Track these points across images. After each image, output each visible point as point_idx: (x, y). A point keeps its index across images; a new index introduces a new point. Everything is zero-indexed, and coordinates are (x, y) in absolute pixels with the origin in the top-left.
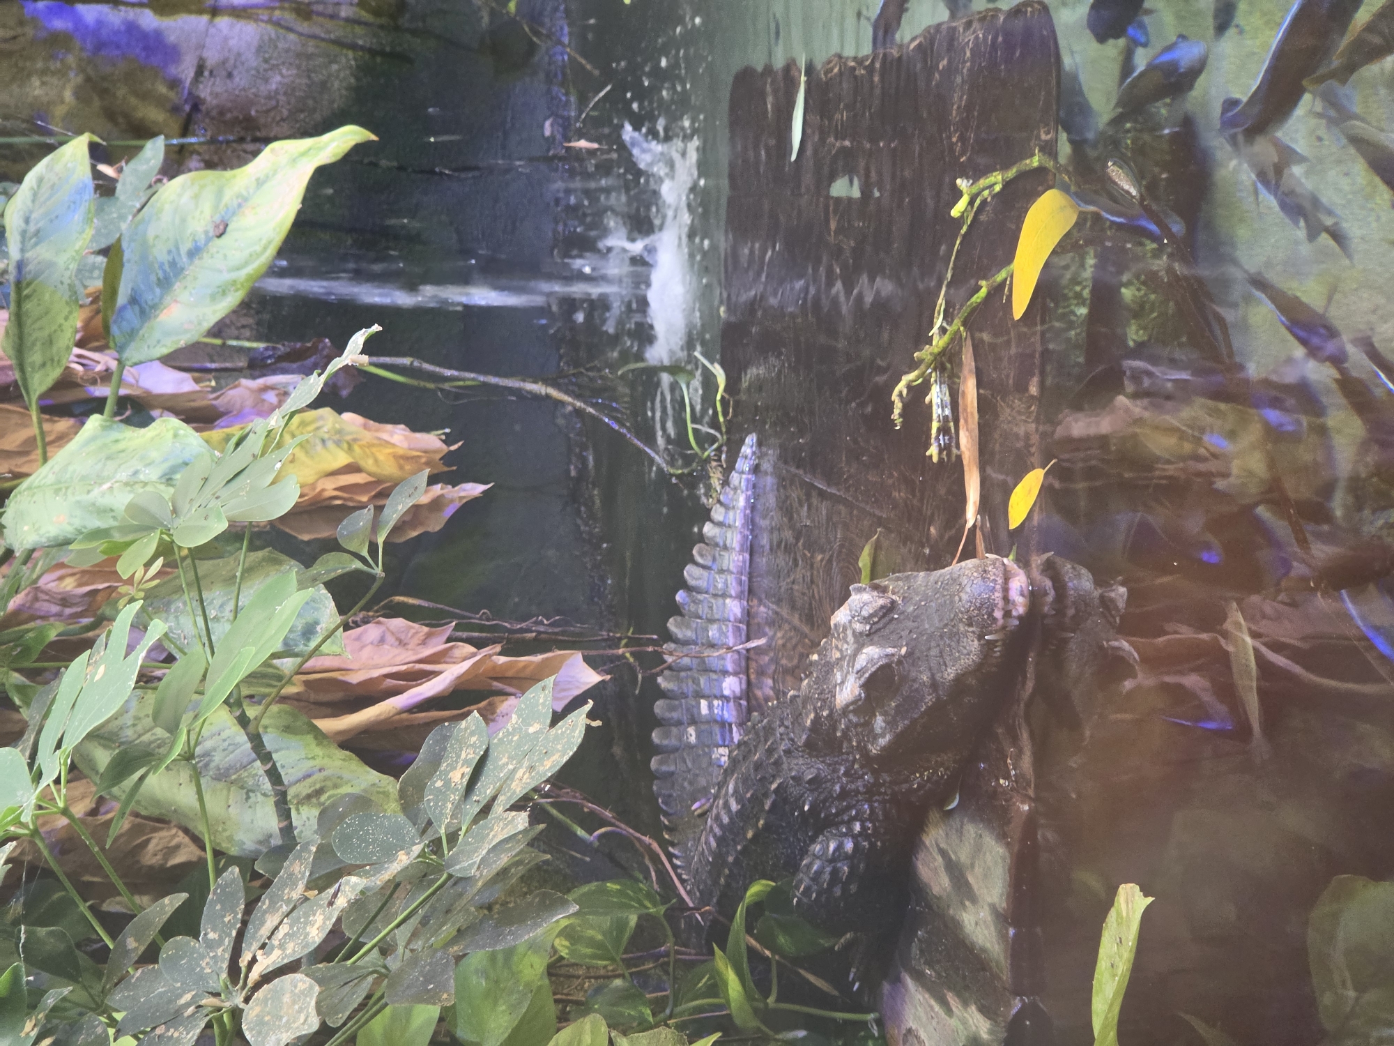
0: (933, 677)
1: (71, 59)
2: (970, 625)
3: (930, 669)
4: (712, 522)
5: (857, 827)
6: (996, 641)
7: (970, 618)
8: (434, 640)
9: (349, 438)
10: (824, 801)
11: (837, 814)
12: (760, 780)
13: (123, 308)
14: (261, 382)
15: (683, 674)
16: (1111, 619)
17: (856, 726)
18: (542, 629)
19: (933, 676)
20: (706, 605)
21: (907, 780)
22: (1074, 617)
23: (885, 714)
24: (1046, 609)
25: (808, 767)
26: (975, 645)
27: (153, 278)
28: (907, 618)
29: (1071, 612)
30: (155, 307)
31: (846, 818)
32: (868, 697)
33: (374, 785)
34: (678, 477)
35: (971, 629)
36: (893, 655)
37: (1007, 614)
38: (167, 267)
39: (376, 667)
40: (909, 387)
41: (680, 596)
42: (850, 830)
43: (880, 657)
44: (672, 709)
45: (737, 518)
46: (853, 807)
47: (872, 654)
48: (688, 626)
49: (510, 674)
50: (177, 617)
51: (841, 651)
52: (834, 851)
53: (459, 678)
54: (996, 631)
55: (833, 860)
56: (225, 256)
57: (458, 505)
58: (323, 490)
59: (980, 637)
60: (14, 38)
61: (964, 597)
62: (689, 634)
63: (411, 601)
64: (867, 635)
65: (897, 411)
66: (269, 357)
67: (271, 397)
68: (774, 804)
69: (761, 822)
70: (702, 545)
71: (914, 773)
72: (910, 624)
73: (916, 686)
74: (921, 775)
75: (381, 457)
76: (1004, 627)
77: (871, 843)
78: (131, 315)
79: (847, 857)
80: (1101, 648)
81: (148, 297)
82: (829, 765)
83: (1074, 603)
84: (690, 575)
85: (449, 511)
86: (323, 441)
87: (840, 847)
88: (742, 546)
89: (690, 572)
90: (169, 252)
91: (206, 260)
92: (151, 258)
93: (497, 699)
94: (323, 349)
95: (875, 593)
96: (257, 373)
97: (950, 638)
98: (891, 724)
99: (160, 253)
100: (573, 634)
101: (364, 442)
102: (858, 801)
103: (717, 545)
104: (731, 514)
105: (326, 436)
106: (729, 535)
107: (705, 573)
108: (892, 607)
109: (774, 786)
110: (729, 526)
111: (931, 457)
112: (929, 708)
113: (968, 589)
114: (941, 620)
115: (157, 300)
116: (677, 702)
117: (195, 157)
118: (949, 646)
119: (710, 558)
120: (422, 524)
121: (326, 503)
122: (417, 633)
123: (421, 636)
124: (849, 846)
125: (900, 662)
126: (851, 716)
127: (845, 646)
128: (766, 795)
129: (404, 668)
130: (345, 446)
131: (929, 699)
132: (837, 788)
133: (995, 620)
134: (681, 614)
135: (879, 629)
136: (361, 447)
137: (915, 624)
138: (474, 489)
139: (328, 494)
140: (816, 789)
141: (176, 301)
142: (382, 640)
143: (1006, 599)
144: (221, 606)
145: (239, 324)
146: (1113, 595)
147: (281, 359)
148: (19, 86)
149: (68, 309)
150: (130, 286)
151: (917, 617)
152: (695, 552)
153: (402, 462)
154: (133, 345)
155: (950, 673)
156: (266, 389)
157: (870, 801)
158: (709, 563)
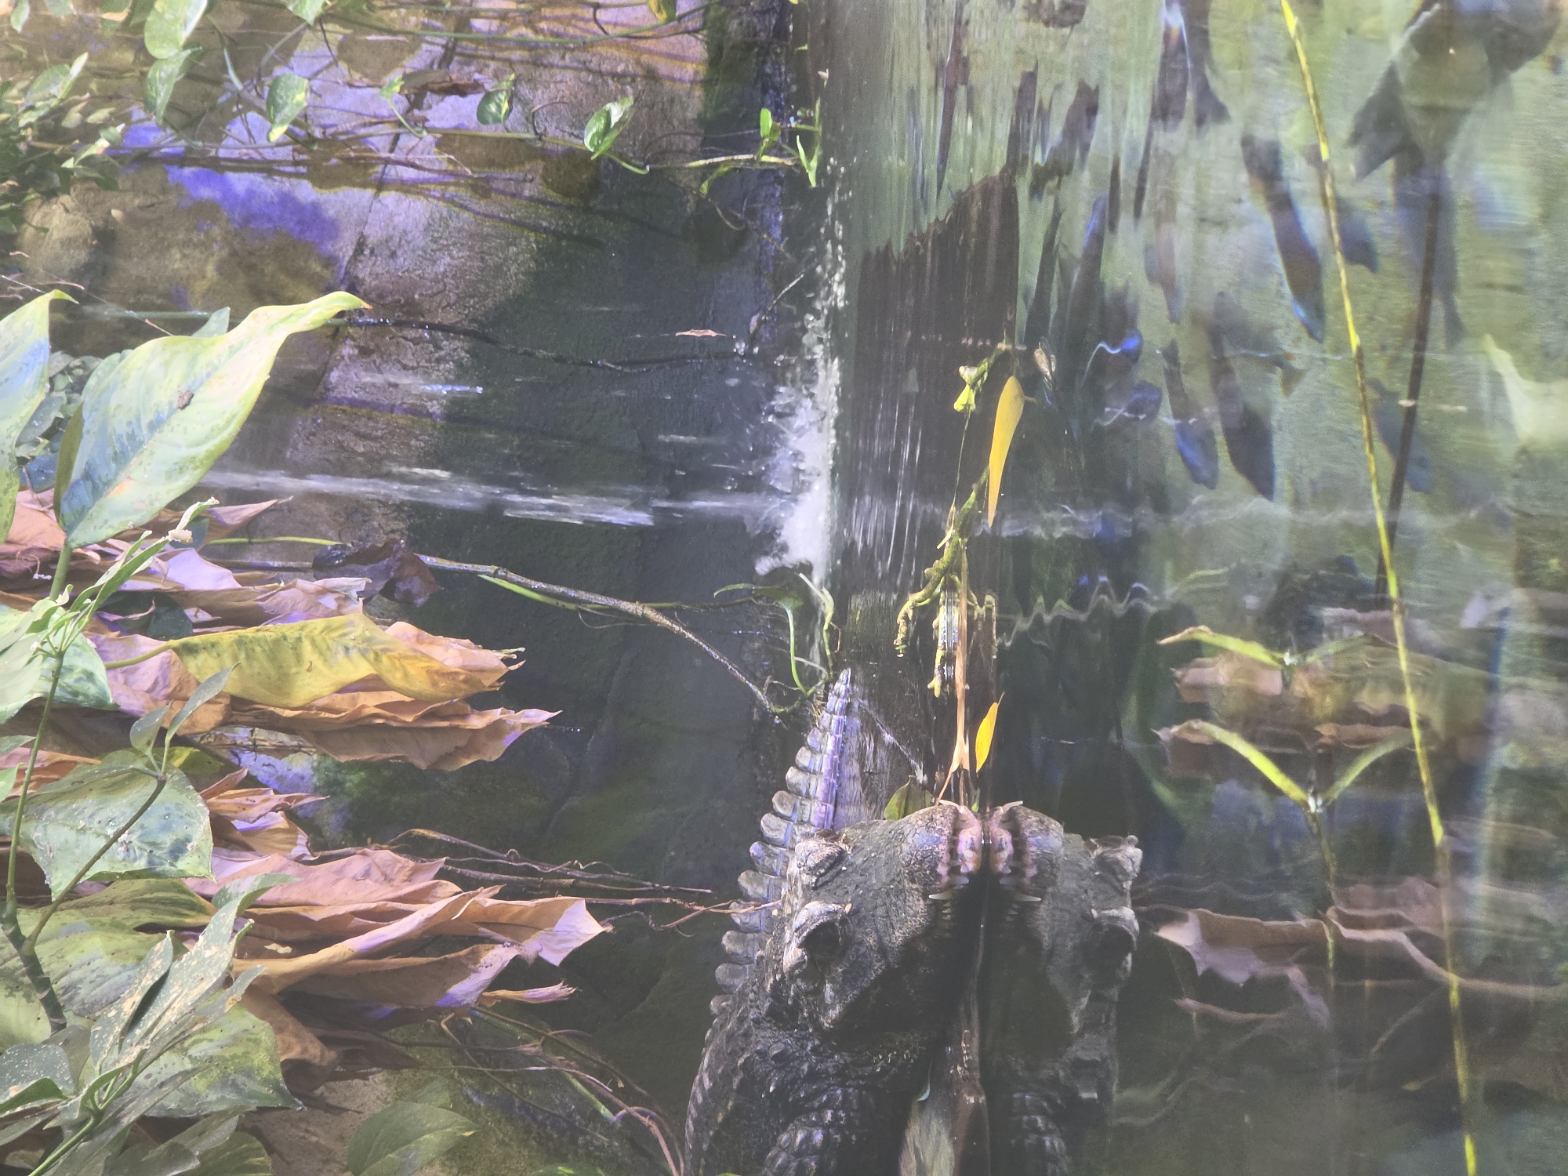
0: (880, 940)
1: (216, 231)
2: (913, 881)
3: (877, 931)
4: (797, 767)
5: (829, 1116)
6: (944, 902)
7: (911, 873)
8: (421, 877)
9: (378, 647)
10: (793, 1082)
11: (807, 1099)
12: (730, 1053)
13: (77, 483)
14: (320, 583)
15: (750, 936)
16: (1117, 884)
17: (806, 993)
18: (578, 874)
19: (880, 938)
20: (781, 859)
21: (869, 1063)
22: (1034, 878)
23: (833, 981)
24: (1001, 867)
25: (772, 1041)
26: (921, 904)
27: (110, 452)
28: (855, 871)
29: (1032, 872)
30: (108, 484)
31: (817, 1104)
32: (811, 959)
33: (246, 1031)
34: (781, 716)
35: (915, 886)
36: (836, 912)
37: (954, 870)
38: (125, 440)
39: (347, 903)
40: (914, 608)
41: (755, 849)
42: (821, 1118)
43: (821, 914)
44: (734, 974)
45: (823, 763)
46: (824, 1091)
47: (815, 910)
48: (760, 883)
49: (504, 919)
50: (45, 826)
51: (792, 906)
52: (802, 1143)
53: (429, 919)
54: (941, 891)
55: (799, 1154)
56: (185, 429)
57: (519, 732)
58: (364, 706)
59: (925, 896)
60: (152, 205)
61: (905, 848)
62: (761, 891)
63: (432, 834)
64: (815, 889)
65: (900, 636)
66: (337, 557)
67: (330, 602)
68: (742, 1082)
69: (730, 1104)
70: (784, 792)
71: (876, 1054)
72: (857, 878)
73: (863, 950)
74: (885, 1057)
75: (412, 671)
76: (950, 886)
77: (844, 1136)
78: (83, 492)
79: (816, 1151)
80: (1088, 918)
81: (103, 472)
82: (798, 1040)
83: (1035, 861)
84: (768, 826)
85: (509, 739)
86: (347, 649)
87: (808, 1139)
88: (826, 795)
89: (768, 822)
90: (129, 423)
91: (166, 434)
92: (110, 430)
93: (481, 947)
94: (397, 551)
95: (823, 841)
96: (322, 574)
97: (897, 896)
98: (839, 992)
99: (119, 425)
100: (614, 883)
101: (395, 654)
102: (829, 1085)
103: (799, 793)
104: (818, 758)
105: (351, 644)
106: (813, 783)
107: (784, 824)
108: (841, 857)
109: (741, 1061)
110: (815, 773)
111: (933, 690)
112: (879, 978)
113: (910, 840)
114: (888, 875)
115: (111, 477)
116: (740, 968)
117: (349, 342)
118: (895, 905)
119: (790, 807)
120: (477, 752)
121: (367, 721)
122: (403, 867)
123: (406, 872)
124: (818, 1137)
125: (843, 921)
126: (799, 982)
127: (796, 901)
128: (735, 1071)
129: (373, 905)
130: (372, 656)
131: (878, 967)
132: (805, 1067)
133: (939, 876)
134: (755, 870)
135: (826, 883)
136: (389, 658)
137: (862, 878)
138: (539, 717)
139: (368, 711)
140: (783, 1068)
141: (129, 478)
142: (367, 874)
143: (953, 852)
144: (91, 816)
145: (389, 529)
146: (1119, 856)
147: (349, 560)
148: (157, 258)
149: (7, 482)
150: (86, 459)
151: (865, 870)
152: (774, 800)
153: (436, 677)
154: (81, 525)
155: (898, 936)
156: (325, 591)
157: (842, 1085)
158: (787, 813)
